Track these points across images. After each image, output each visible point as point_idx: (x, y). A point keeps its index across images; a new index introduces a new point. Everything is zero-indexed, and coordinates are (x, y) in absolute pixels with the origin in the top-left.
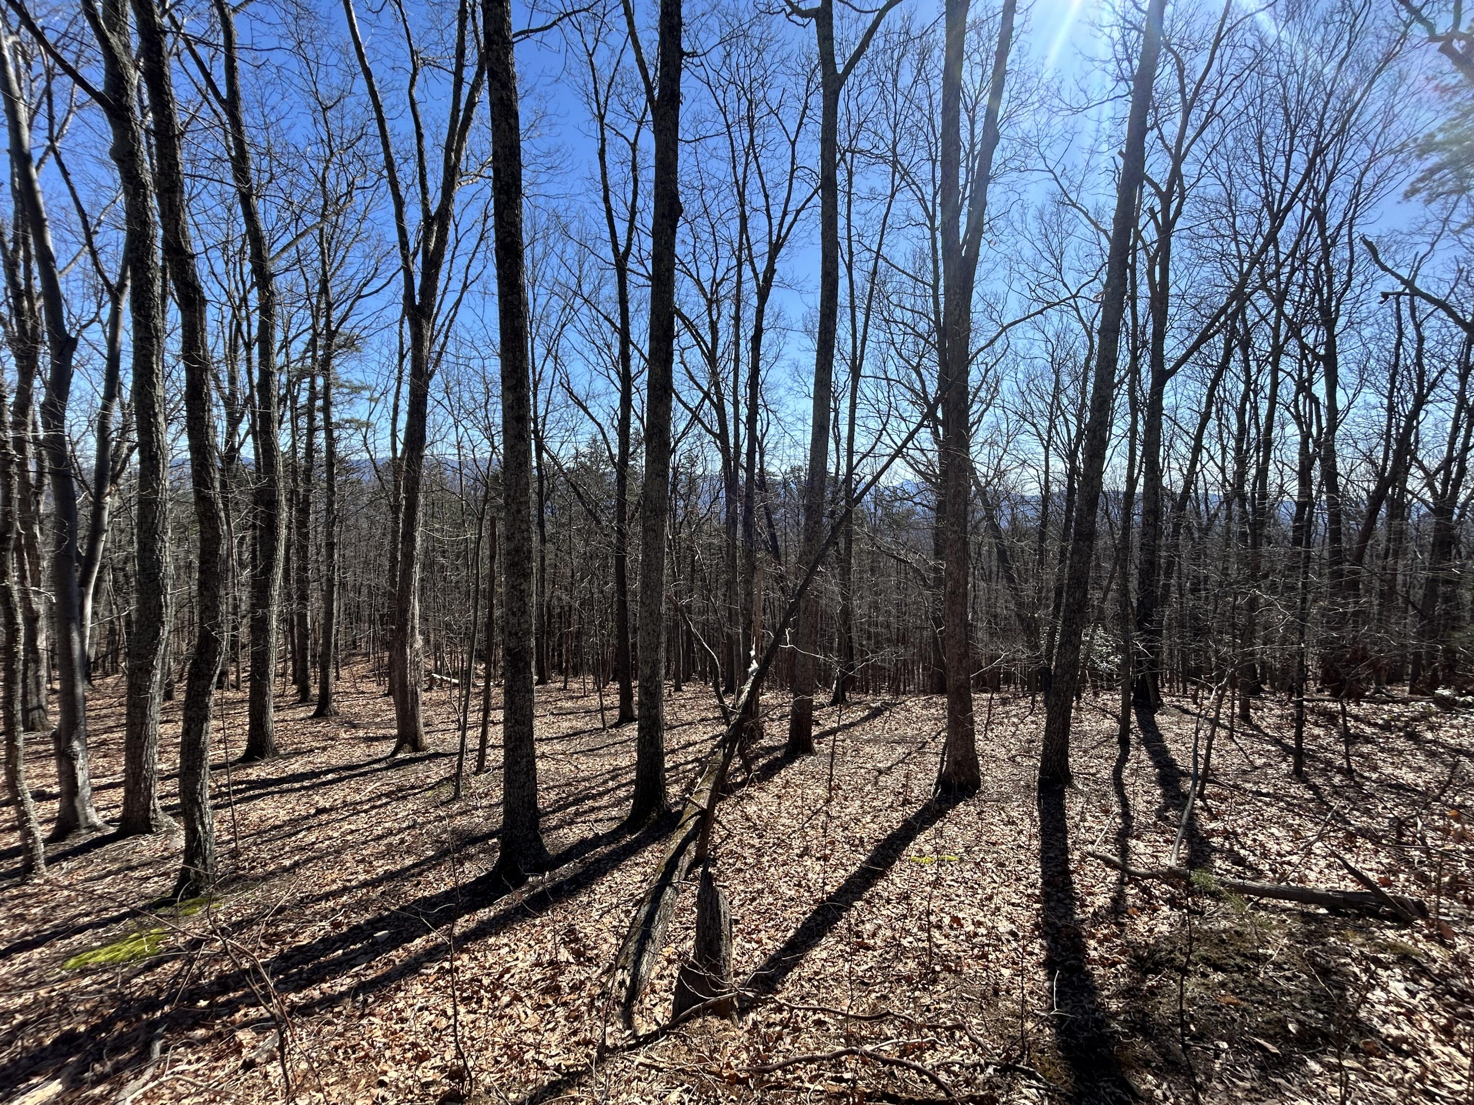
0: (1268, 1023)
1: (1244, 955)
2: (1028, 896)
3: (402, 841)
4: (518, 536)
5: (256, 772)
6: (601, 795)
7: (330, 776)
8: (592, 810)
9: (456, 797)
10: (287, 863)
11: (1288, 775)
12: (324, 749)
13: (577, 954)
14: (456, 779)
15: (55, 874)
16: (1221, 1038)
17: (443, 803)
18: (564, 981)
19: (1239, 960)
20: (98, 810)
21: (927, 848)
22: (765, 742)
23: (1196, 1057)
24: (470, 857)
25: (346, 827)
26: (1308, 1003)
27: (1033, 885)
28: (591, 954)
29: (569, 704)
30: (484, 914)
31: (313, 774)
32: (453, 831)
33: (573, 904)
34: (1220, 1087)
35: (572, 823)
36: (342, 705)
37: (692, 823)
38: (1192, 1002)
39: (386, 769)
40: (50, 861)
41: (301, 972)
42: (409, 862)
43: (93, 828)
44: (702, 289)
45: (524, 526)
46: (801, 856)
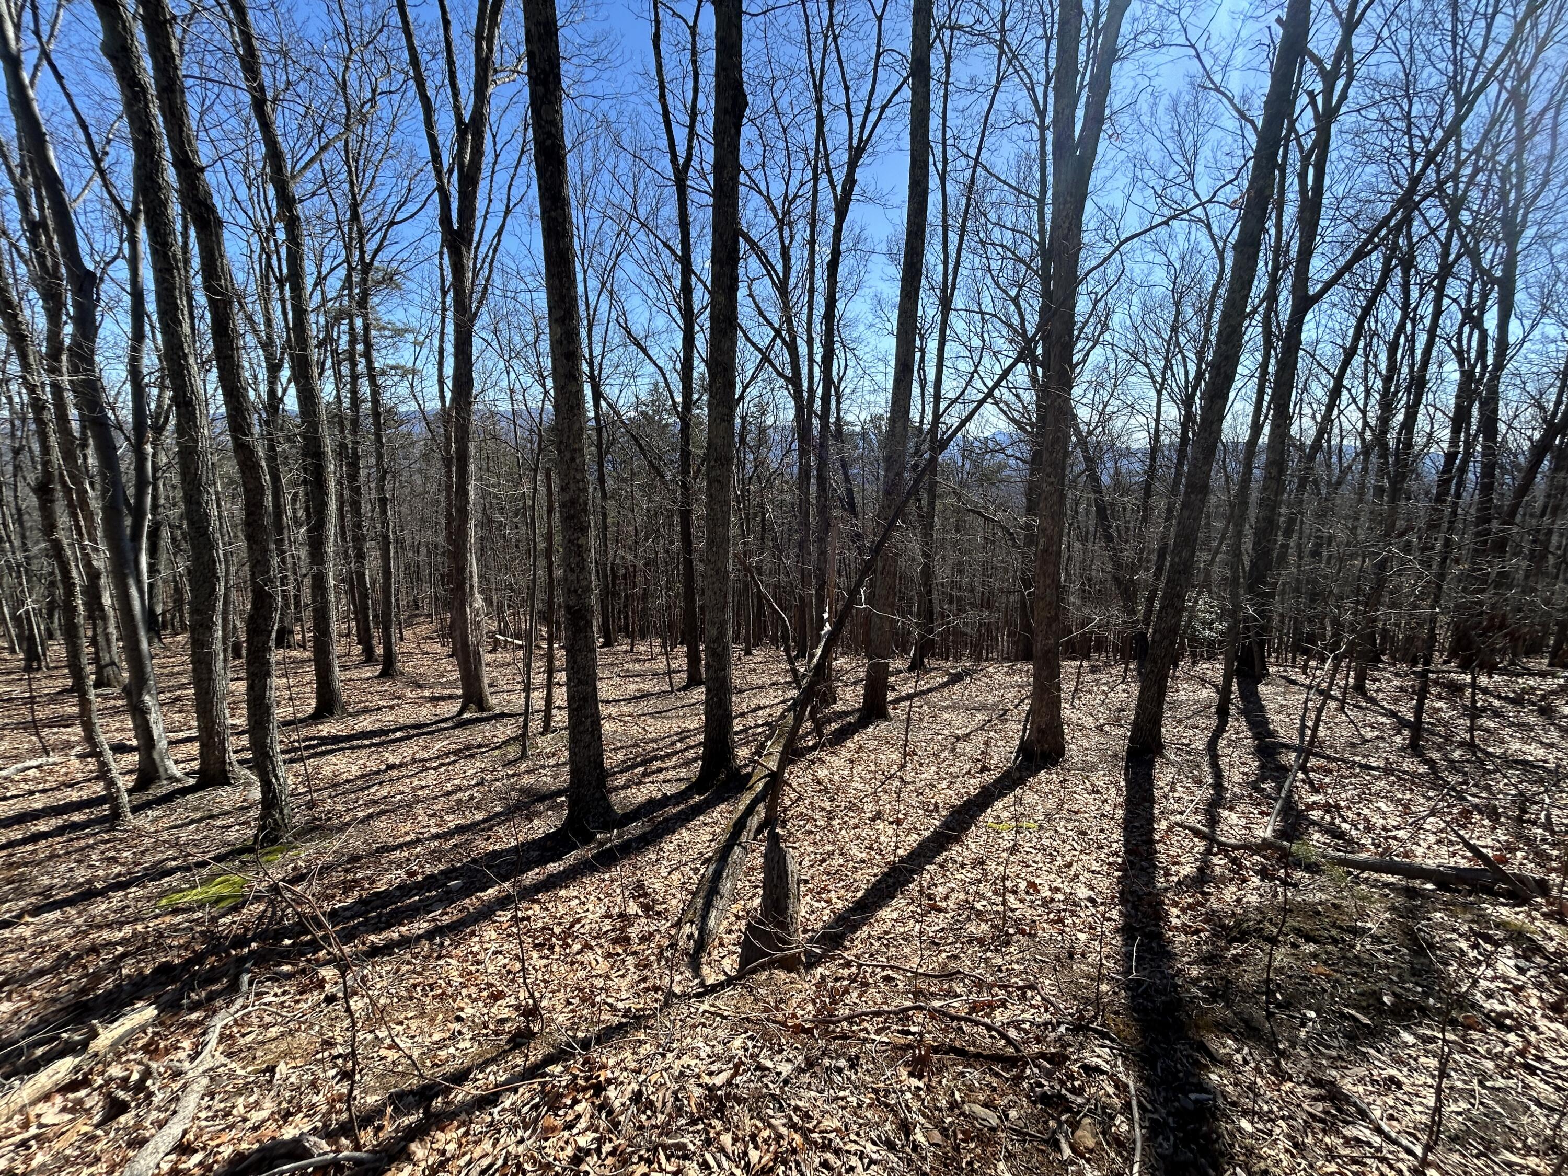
0: (1362, 994)
1: (1341, 928)
2: (1110, 864)
3: (472, 798)
4: (573, 486)
5: (325, 729)
6: (669, 756)
7: (398, 734)
9: (523, 757)
10: (361, 815)
11: (1402, 749)
12: (392, 708)
13: (646, 908)
14: (522, 738)
15: (142, 821)
16: (1310, 1007)
17: (510, 762)
18: (633, 932)
19: (1334, 932)
20: (176, 762)
21: (1005, 815)
22: (838, 707)
23: (1281, 1024)
24: (539, 814)
25: (416, 782)
26: (1406, 976)
27: (1115, 854)
28: (659, 908)
29: (636, 667)
30: (553, 867)
31: (382, 732)
32: (522, 789)
33: (641, 861)
34: (1304, 1054)
35: (640, 782)
36: (407, 666)
37: (761, 785)
38: (1280, 971)
39: (453, 728)
40: (135, 810)
41: (380, 916)
42: (479, 816)
43: (172, 779)
44: (773, 209)
45: (579, 476)
46: (873, 820)
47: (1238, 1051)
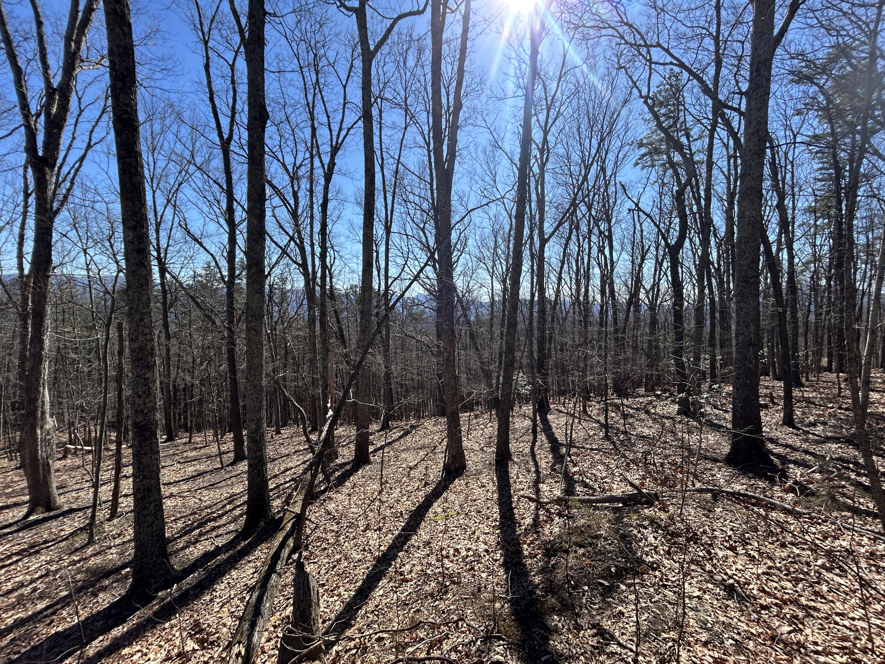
0: (603, 570)
1: (592, 537)
2: (493, 527)
3: (35, 590)
4: (141, 338)
6: (220, 516)
8: (214, 529)
9: (91, 542)
11: (603, 438)
13: (201, 642)
14: (89, 527)
16: (585, 585)
17: (77, 550)
19: (589, 540)
21: (439, 510)
22: (339, 461)
23: (575, 598)
24: (104, 589)
26: (618, 555)
27: (495, 520)
28: (212, 638)
29: (194, 453)
30: (117, 632)
32: (88, 571)
33: (198, 605)
34: (586, 612)
35: (197, 541)
37: (290, 525)
38: (571, 568)
39: (17, 531)
44: (287, 170)
45: (146, 331)
46: (364, 531)
47: (559, 621)
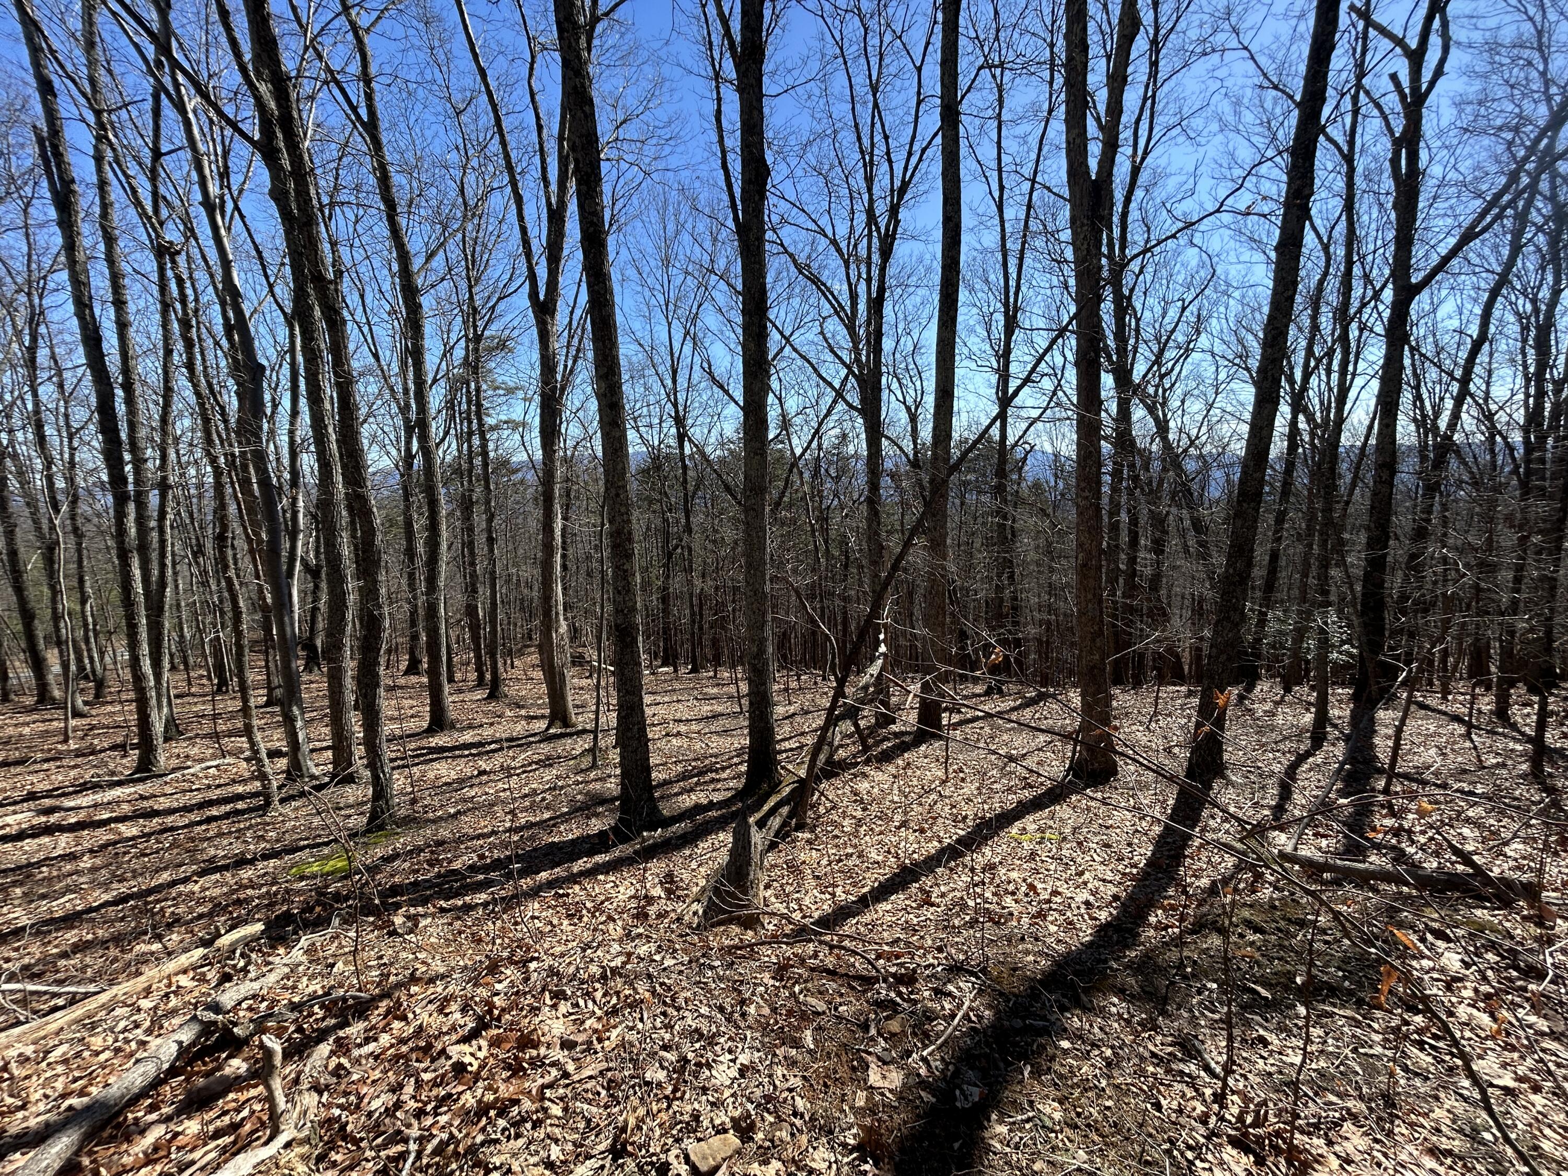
0: (1276, 974)
1: (1289, 920)
2: (1124, 874)
3: (544, 799)
5: (435, 741)
6: (724, 769)
7: (493, 746)
8: (713, 780)
9: (594, 766)
10: (452, 811)
12: (492, 724)
13: (669, 892)
14: (592, 751)
15: (287, 809)
16: (1214, 980)
17: (582, 771)
19: (1282, 923)
20: (317, 765)
21: (1031, 827)
22: (894, 728)
23: (1177, 992)
24: (597, 815)
25: (500, 785)
26: (1333, 962)
27: (1135, 866)
28: (679, 893)
29: (715, 690)
30: (600, 858)
31: (480, 744)
32: (587, 794)
33: (677, 857)
35: (691, 790)
36: (511, 690)
37: (788, 789)
39: (540, 742)
40: (282, 801)
42: (546, 815)
43: (313, 777)
44: (839, 250)
45: (623, 510)
46: (899, 828)
